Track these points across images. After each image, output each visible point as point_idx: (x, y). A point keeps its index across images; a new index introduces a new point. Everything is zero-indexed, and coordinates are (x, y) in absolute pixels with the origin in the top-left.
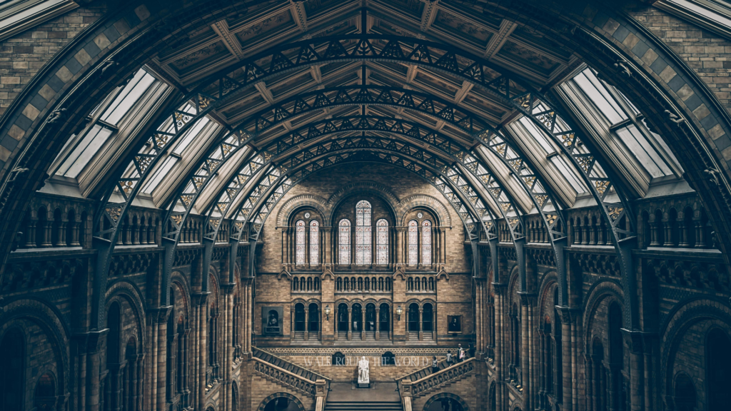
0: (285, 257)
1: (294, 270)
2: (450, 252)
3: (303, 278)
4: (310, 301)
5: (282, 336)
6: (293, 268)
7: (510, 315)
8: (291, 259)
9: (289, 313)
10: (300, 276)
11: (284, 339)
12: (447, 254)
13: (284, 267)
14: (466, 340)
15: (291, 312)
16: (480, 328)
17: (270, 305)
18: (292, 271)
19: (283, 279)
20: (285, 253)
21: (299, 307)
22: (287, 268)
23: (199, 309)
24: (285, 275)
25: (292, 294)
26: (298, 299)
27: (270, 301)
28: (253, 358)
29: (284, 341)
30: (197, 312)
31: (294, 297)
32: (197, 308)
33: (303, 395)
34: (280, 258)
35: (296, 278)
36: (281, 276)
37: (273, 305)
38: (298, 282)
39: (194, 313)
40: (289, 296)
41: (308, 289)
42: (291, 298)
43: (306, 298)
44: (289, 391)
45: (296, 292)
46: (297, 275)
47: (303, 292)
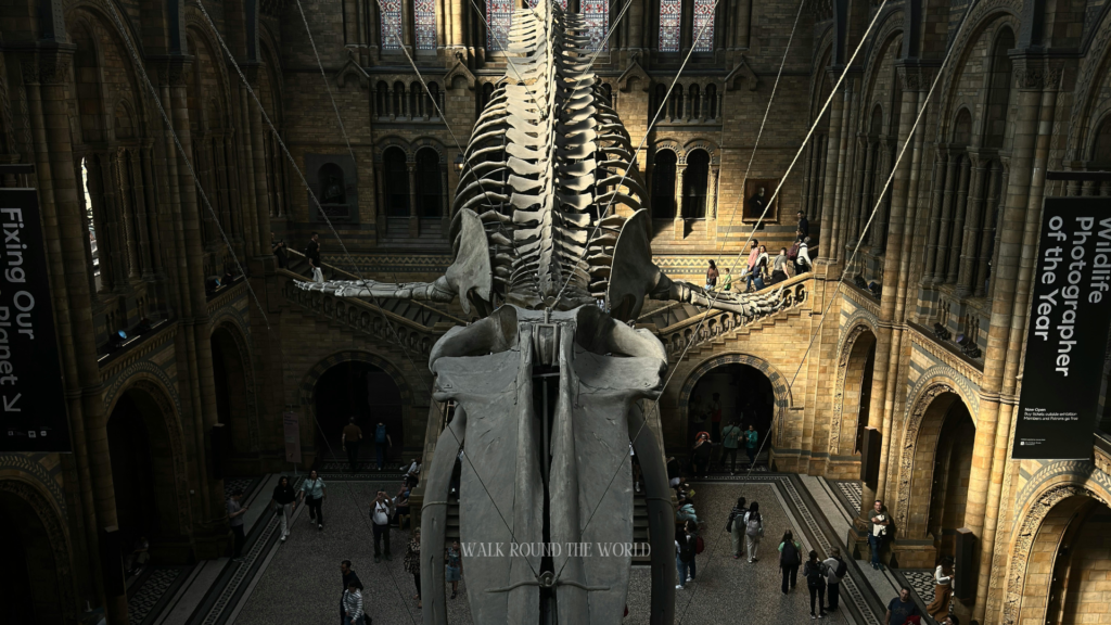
0: (351, 27)
1: (378, 63)
2: (763, 17)
3: (399, 84)
4: (420, 143)
5: (357, 225)
6: (375, 58)
7: (942, 147)
8: (368, 34)
9: (370, 171)
10: (391, 80)
11: (361, 233)
12: (755, 21)
13: (351, 55)
14: (784, 239)
15: (375, 170)
16: (833, 199)
17: (324, 152)
18: (371, 64)
19: (350, 84)
20: (351, 18)
21: (392, 158)
22: (357, 56)
23: (38, 95)
24: (351, 76)
25: (374, 125)
26: (390, 137)
27: (323, 140)
28: (278, 269)
29: (363, 237)
30: (30, 101)
31: (382, 133)
32: (29, 90)
33: (404, 357)
34: (339, 30)
35: (382, 84)
36: (343, 76)
37: (330, 150)
38: (387, 95)
39: (23, 105)
40: (367, 128)
41: (413, 116)
42: (373, 136)
43: (410, 136)
44: (372, 349)
45: (384, 119)
46: (383, 77)
47: (400, 119)
